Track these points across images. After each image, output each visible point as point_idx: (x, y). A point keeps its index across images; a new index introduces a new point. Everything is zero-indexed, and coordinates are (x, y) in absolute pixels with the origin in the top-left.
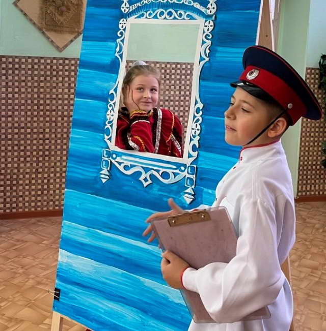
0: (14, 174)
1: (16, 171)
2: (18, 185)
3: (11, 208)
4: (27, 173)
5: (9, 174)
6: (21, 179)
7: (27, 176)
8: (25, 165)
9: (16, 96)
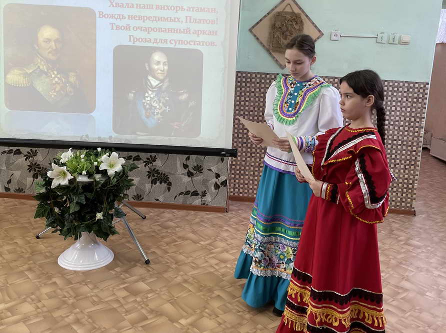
0: (242, 165)
1: (244, 163)
2: (244, 174)
3: (239, 192)
4: (252, 166)
5: (239, 165)
6: (247, 170)
7: (252, 168)
8: (251, 160)
9: (247, 103)
